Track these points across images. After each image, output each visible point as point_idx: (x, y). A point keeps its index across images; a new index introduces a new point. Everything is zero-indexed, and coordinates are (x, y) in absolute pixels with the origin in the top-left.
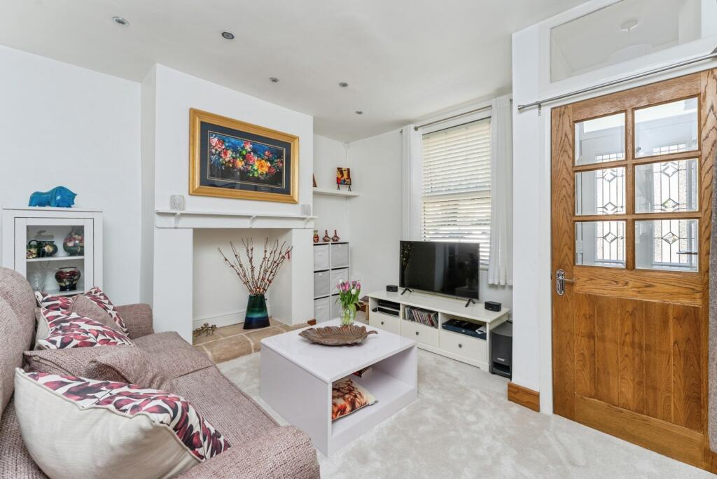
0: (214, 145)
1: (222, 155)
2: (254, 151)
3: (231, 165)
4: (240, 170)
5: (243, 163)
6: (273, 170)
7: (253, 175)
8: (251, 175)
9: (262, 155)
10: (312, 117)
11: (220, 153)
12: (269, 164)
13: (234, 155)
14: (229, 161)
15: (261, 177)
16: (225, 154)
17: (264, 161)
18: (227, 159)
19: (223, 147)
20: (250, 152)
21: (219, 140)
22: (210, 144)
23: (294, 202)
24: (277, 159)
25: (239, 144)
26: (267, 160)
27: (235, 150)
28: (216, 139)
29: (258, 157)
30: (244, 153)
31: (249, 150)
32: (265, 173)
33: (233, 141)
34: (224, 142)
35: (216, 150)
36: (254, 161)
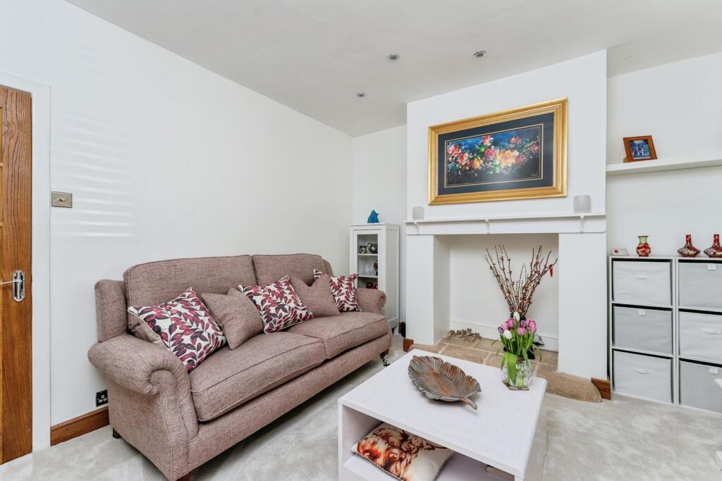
0: (450, 153)
1: (459, 160)
2: (495, 143)
3: (467, 168)
4: (477, 171)
5: (482, 161)
6: (524, 159)
7: (495, 171)
8: (491, 173)
9: (506, 144)
10: (605, 50)
11: (456, 159)
12: (516, 153)
13: (471, 157)
14: (466, 165)
15: (505, 172)
16: (462, 158)
17: (509, 151)
18: (463, 164)
19: (460, 151)
20: (490, 147)
21: (455, 147)
22: (448, 153)
23: (560, 195)
24: (530, 142)
25: (476, 143)
26: (512, 149)
27: (472, 150)
28: (453, 147)
29: (500, 149)
30: (483, 149)
31: (489, 145)
32: (510, 165)
33: (470, 141)
34: (460, 145)
35: (453, 157)
36: (495, 155)
